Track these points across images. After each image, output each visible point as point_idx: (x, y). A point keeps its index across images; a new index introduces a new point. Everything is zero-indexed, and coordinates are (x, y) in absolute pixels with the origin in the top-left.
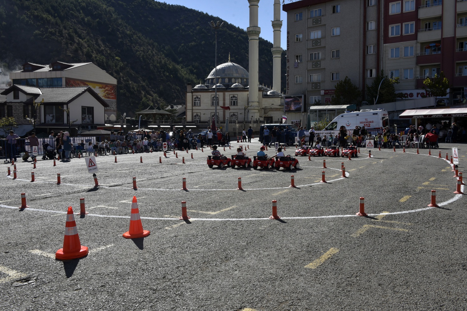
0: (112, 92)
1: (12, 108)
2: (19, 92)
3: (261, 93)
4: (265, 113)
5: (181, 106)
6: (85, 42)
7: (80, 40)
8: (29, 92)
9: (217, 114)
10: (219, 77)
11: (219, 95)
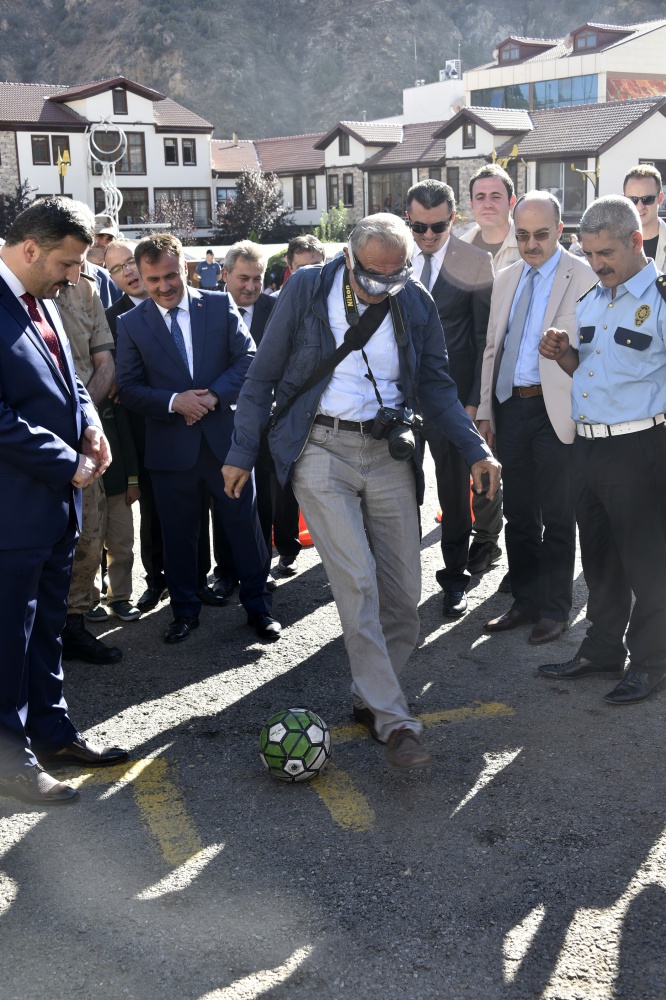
1: (458, 173)
2: (477, 126)
8: (499, 126)
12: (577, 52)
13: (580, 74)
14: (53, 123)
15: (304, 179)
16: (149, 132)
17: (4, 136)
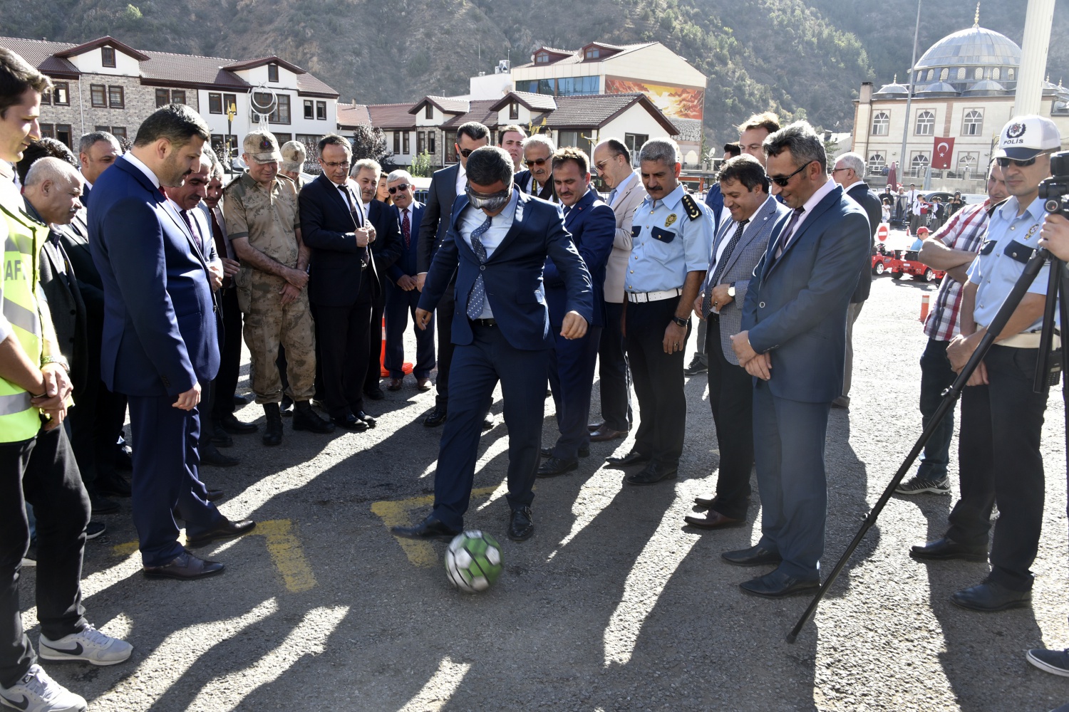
0: (695, 103)
2: (519, 104)
3: (1049, 103)
9: (926, 155)
10: (943, 64)
11: (936, 109)
12: (586, 60)
13: (588, 75)
14: (225, 85)
15: (401, 133)
16: (294, 95)
17: (189, 93)
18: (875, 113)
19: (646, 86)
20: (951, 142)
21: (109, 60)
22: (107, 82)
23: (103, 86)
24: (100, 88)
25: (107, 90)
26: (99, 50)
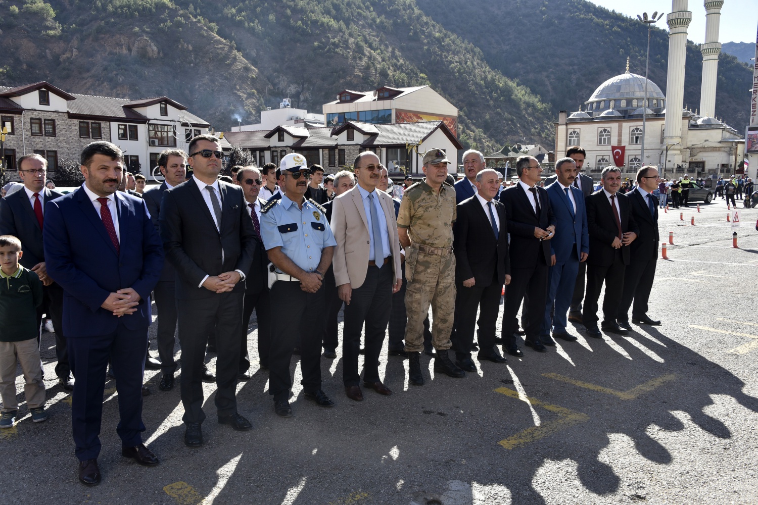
0: (452, 127)
1: (345, 152)
2: (354, 130)
3: (687, 122)
4: (691, 155)
5: (534, 145)
6: (378, 54)
7: (372, 51)
8: (366, 130)
9: (607, 158)
10: (611, 98)
11: (611, 127)
12: (379, 99)
13: (382, 109)
14: (130, 118)
15: (258, 153)
16: (178, 125)
17: (104, 124)
18: (570, 131)
19: (421, 116)
20: (623, 149)
21: (44, 100)
22: (43, 116)
23: (40, 119)
24: (37, 121)
25: (43, 122)
26: (37, 92)
